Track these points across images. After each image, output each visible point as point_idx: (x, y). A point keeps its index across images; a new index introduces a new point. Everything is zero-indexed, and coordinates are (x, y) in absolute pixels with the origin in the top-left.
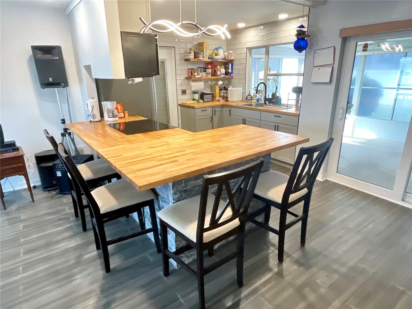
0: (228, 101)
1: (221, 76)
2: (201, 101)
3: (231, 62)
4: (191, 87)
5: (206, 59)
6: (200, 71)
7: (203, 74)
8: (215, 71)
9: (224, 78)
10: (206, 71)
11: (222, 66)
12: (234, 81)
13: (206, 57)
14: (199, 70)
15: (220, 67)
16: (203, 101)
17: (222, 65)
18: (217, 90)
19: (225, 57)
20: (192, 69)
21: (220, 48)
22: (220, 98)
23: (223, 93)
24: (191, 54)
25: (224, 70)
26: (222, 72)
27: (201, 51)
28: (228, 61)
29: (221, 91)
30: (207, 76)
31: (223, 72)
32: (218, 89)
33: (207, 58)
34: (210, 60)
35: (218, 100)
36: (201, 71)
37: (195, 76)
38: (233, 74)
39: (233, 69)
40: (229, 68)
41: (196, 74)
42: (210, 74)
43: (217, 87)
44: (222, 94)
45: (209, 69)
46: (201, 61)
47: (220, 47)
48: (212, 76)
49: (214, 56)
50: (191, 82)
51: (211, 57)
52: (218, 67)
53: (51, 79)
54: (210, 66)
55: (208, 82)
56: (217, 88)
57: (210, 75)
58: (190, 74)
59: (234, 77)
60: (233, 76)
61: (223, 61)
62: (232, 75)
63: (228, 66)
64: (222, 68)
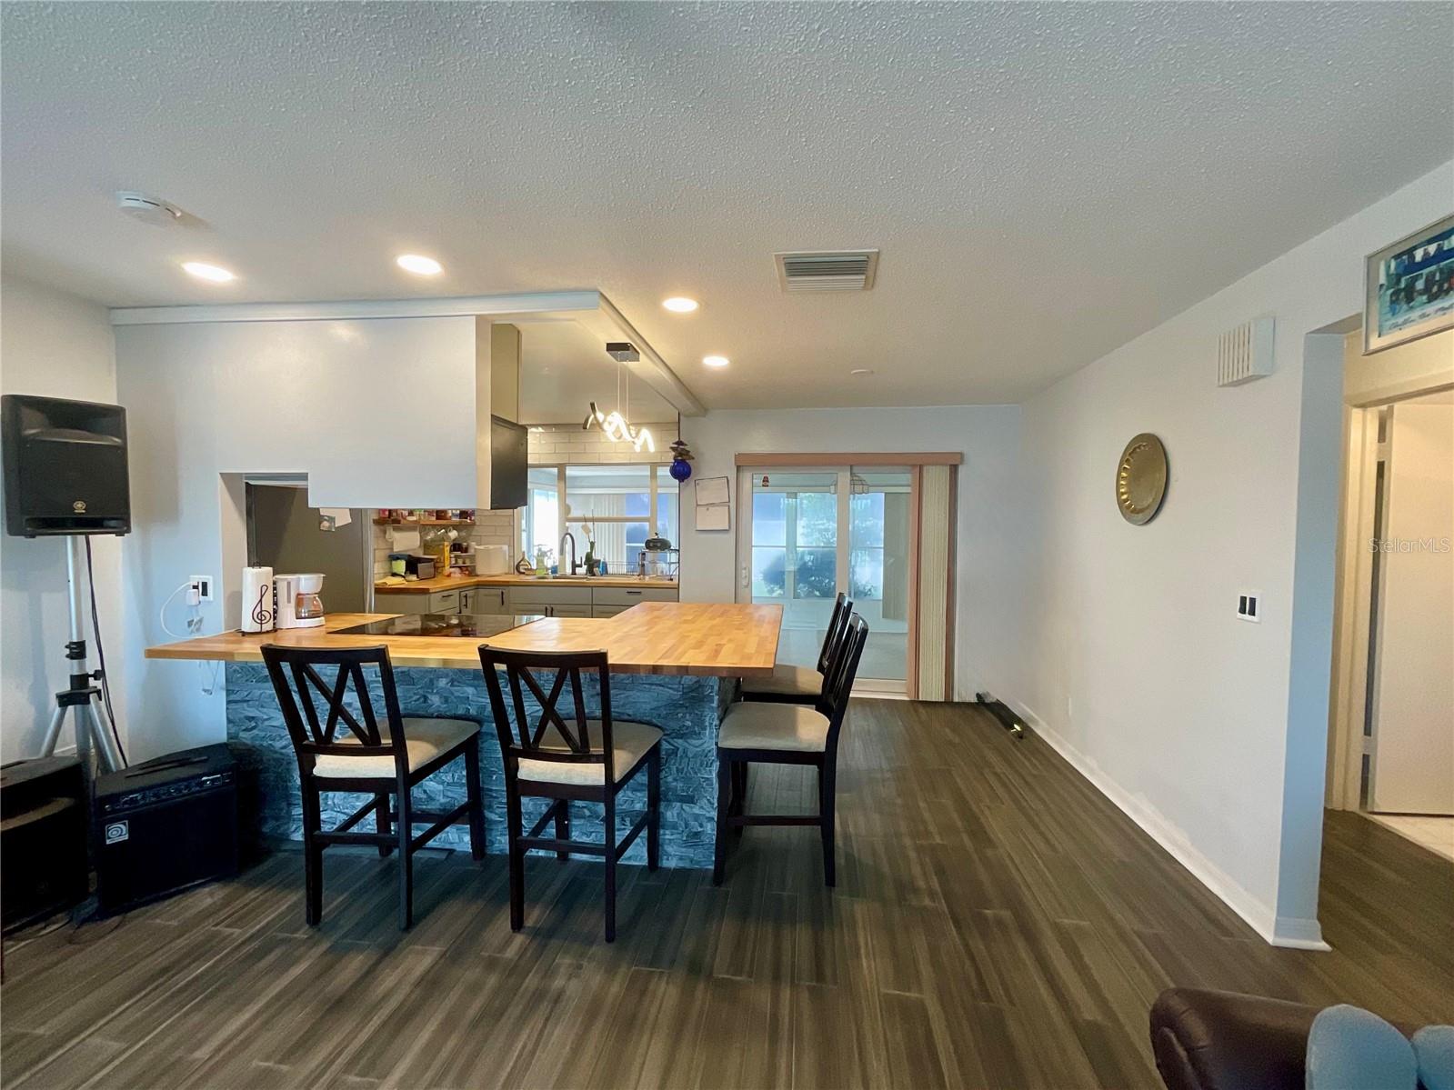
0: (480, 575)
2: (413, 577)
9: (460, 523)
12: (477, 532)
16: (417, 576)
22: (454, 570)
32: (448, 549)
35: (451, 574)
43: (446, 543)
48: (437, 519)
50: (391, 531)
53: (79, 505)
56: (446, 546)
59: (477, 524)
60: (477, 520)
62: (472, 518)
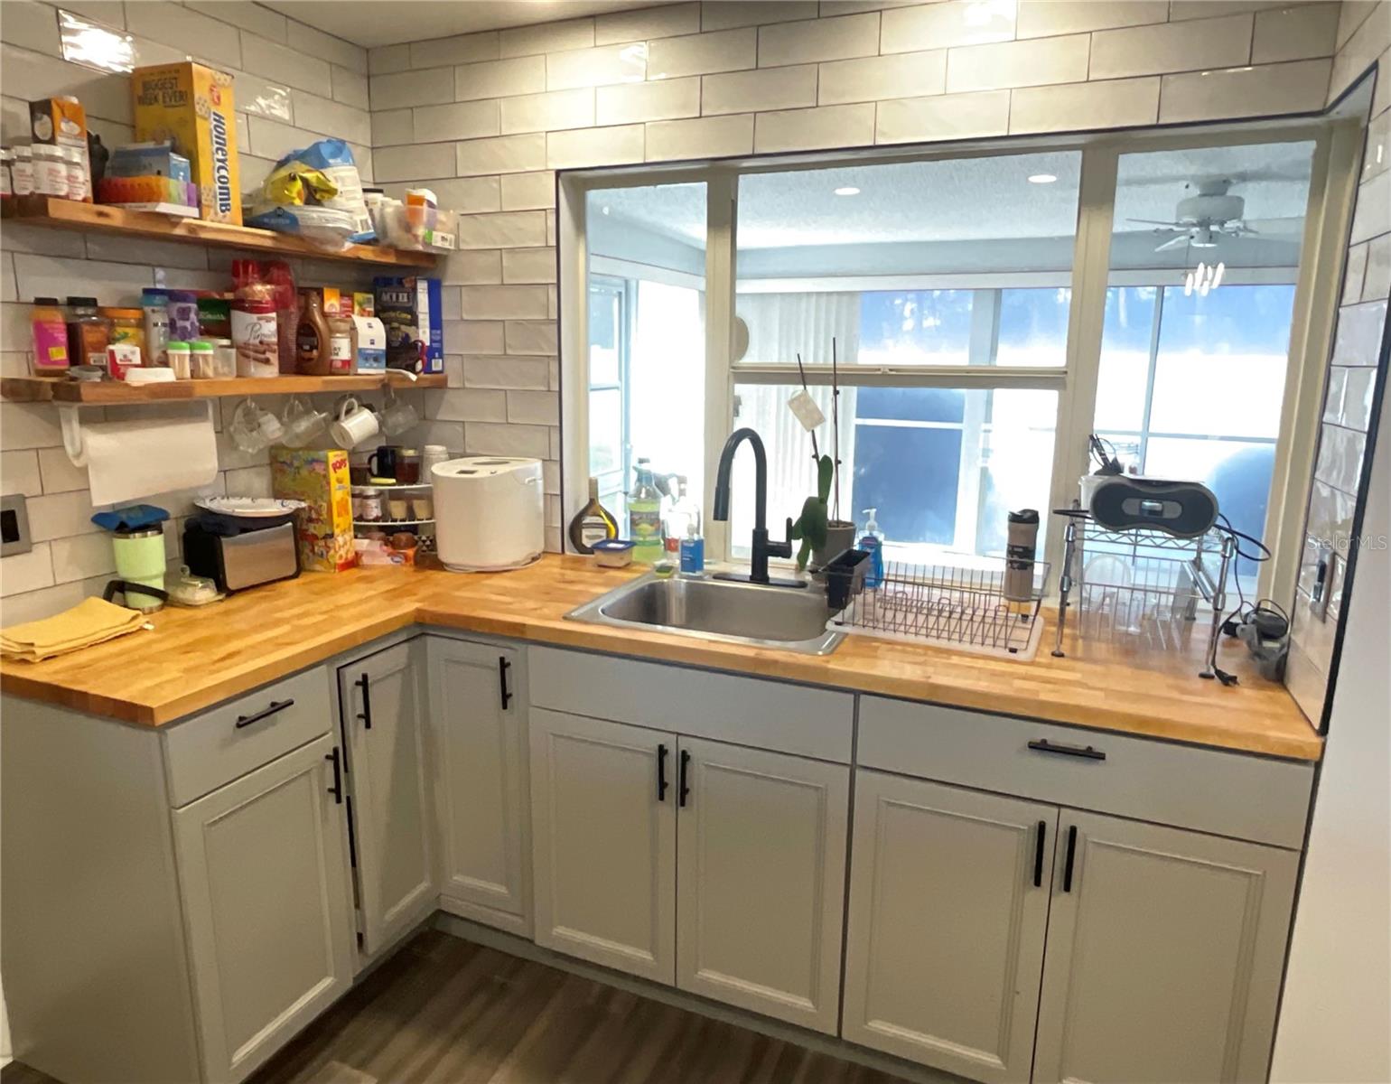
0: (439, 566)
1: (360, 371)
2: (202, 593)
3: (429, 265)
4: (84, 471)
5: (226, 225)
6: (172, 325)
7: (210, 352)
8: (307, 330)
9: (385, 386)
10: (223, 330)
11: (358, 296)
12: (451, 409)
13: (225, 207)
14: (159, 318)
15: (346, 301)
16: (221, 587)
17: (360, 291)
18: (339, 481)
19: (381, 228)
20: (73, 302)
21: (334, 156)
22: (363, 544)
23: (380, 494)
24: (58, 151)
25: (378, 324)
26: (363, 344)
27: (167, 144)
28: (407, 262)
29: (366, 483)
30: (240, 375)
31: (372, 343)
32: (345, 472)
33: (236, 213)
34: (261, 238)
35: (351, 556)
36: (180, 323)
37: (114, 372)
38: (441, 357)
39: (445, 325)
40: (412, 311)
41: (125, 350)
42: (274, 358)
43: (333, 456)
44: (374, 510)
45: (256, 308)
46: (179, 231)
47: (339, 148)
48: (286, 371)
49: (298, 202)
50: (76, 425)
51: (270, 209)
52: (332, 303)
54: (261, 290)
55: (253, 424)
56: (337, 466)
57: (267, 361)
58: (59, 354)
59: (450, 384)
60: (447, 371)
61: (367, 254)
62: (437, 365)
63: (403, 298)
64: (357, 308)
